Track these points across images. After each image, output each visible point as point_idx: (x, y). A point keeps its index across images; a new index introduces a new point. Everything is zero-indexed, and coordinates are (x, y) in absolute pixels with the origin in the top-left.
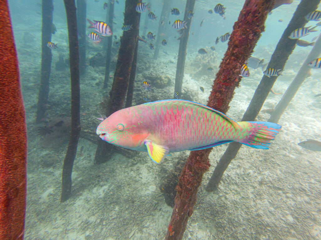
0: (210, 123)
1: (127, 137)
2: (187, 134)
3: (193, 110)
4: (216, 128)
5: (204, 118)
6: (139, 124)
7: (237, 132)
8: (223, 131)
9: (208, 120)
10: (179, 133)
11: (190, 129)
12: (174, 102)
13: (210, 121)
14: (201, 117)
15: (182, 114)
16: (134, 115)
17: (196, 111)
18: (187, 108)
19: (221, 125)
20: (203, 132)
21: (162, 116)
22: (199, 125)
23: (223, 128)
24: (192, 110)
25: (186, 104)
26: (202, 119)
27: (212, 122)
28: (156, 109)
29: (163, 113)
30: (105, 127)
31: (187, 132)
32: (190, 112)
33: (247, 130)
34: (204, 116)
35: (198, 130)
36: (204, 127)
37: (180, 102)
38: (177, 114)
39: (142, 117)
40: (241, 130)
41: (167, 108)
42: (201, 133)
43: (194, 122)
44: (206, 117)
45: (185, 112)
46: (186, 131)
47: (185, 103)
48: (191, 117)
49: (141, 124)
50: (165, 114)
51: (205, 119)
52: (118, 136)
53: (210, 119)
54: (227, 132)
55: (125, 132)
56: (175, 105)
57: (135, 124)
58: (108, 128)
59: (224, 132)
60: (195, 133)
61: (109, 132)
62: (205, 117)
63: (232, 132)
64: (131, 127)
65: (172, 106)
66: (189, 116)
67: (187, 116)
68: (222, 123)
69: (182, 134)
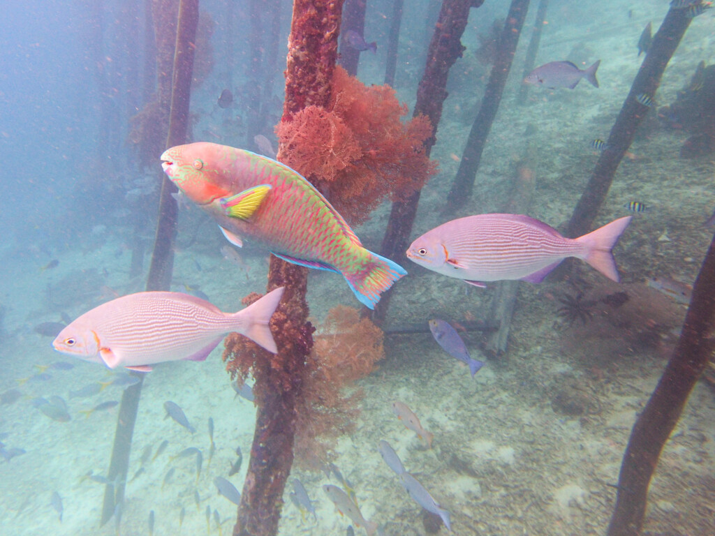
0: (318, 225)
1: (198, 182)
2: (280, 221)
3: (305, 194)
4: (322, 237)
5: (313, 214)
6: (224, 172)
7: (348, 258)
8: (331, 246)
9: (318, 219)
10: (269, 214)
11: (286, 218)
12: (285, 169)
13: (320, 221)
14: (310, 209)
15: (287, 191)
16: (224, 158)
17: (307, 197)
18: (297, 186)
19: (331, 235)
20: (303, 233)
21: (259, 178)
22: (302, 219)
23: (332, 241)
24: (302, 194)
25: (299, 181)
26: (310, 214)
27: (321, 225)
28: (256, 165)
29: (262, 175)
30: (177, 155)
31: (281, 220)
32: (298, 193)
33: (362, 261)
34: (315, 210)
35: (298, 225)
36: (306, 226)
37: (293, 174)
38: (280, 187)
39: (233, 166)
40: (355, 258)
41: (271, 173)
42: (300, 231)
43: (297, 211)
44: (317, 214)
45: (292, 190)
46: (281, 217)
47: (299, 179)
48: (297, 201)
49: (226, 173)
50: (264, 177)
51: (314, 216)
52: (188, 175)
53: (320, 220)
54: (335, 250)
55: (200, 174)
56: (284, 173)
57: (218, 169)
58: (181, 157)
59: (330, 248)
60: (291, 227)
61: (178, 163)
62: (315, 213)
63: (342, 254)
64: (212, 171)
65: (279, 173)
66: (294, 199)
67: (291, 197)
68: (334, 235)
69: (273, 218)
